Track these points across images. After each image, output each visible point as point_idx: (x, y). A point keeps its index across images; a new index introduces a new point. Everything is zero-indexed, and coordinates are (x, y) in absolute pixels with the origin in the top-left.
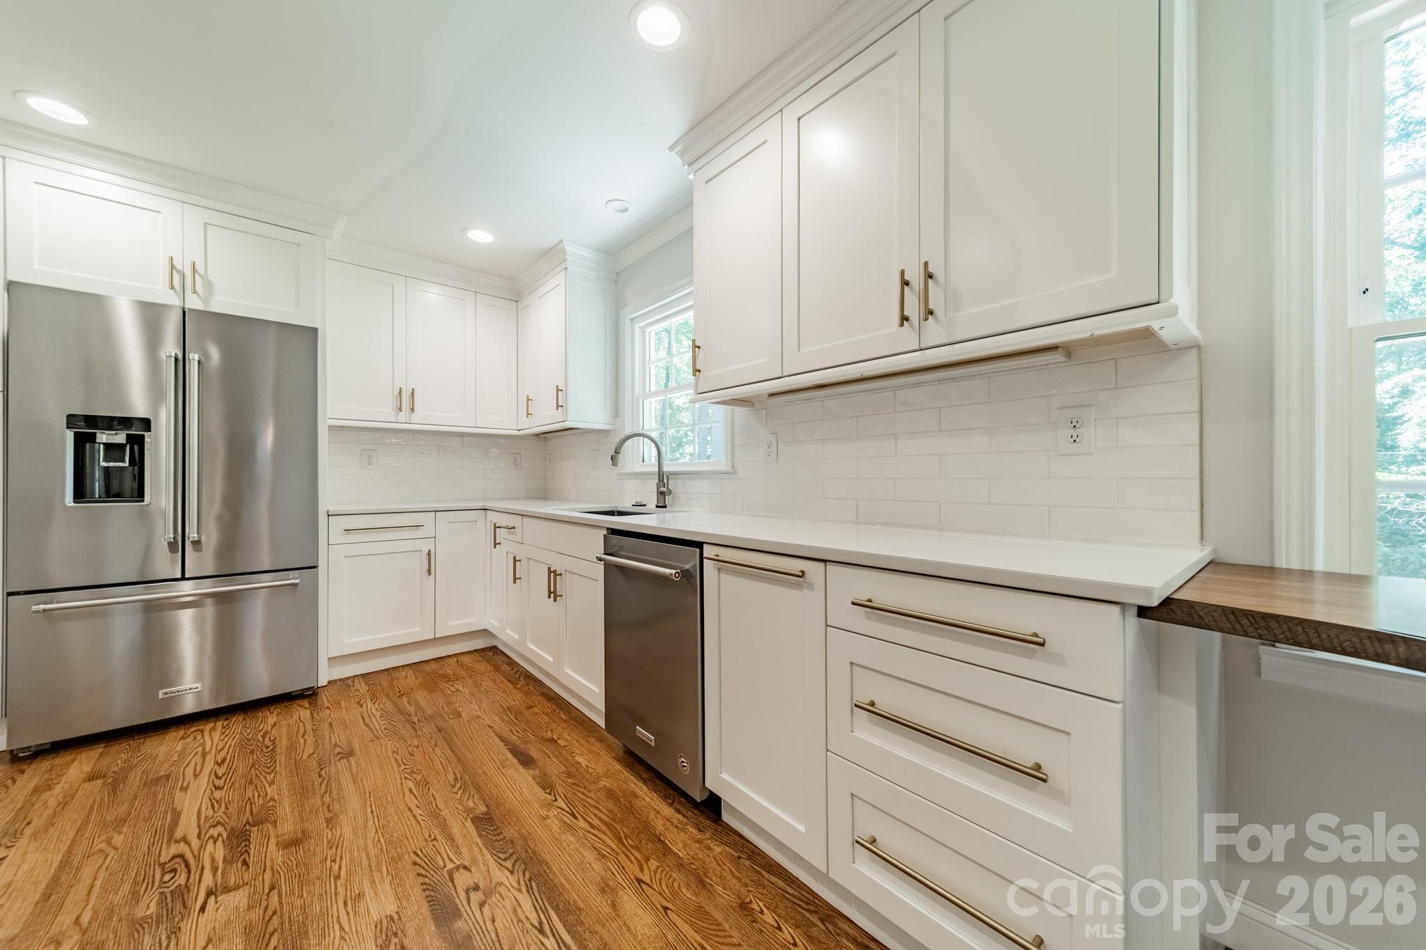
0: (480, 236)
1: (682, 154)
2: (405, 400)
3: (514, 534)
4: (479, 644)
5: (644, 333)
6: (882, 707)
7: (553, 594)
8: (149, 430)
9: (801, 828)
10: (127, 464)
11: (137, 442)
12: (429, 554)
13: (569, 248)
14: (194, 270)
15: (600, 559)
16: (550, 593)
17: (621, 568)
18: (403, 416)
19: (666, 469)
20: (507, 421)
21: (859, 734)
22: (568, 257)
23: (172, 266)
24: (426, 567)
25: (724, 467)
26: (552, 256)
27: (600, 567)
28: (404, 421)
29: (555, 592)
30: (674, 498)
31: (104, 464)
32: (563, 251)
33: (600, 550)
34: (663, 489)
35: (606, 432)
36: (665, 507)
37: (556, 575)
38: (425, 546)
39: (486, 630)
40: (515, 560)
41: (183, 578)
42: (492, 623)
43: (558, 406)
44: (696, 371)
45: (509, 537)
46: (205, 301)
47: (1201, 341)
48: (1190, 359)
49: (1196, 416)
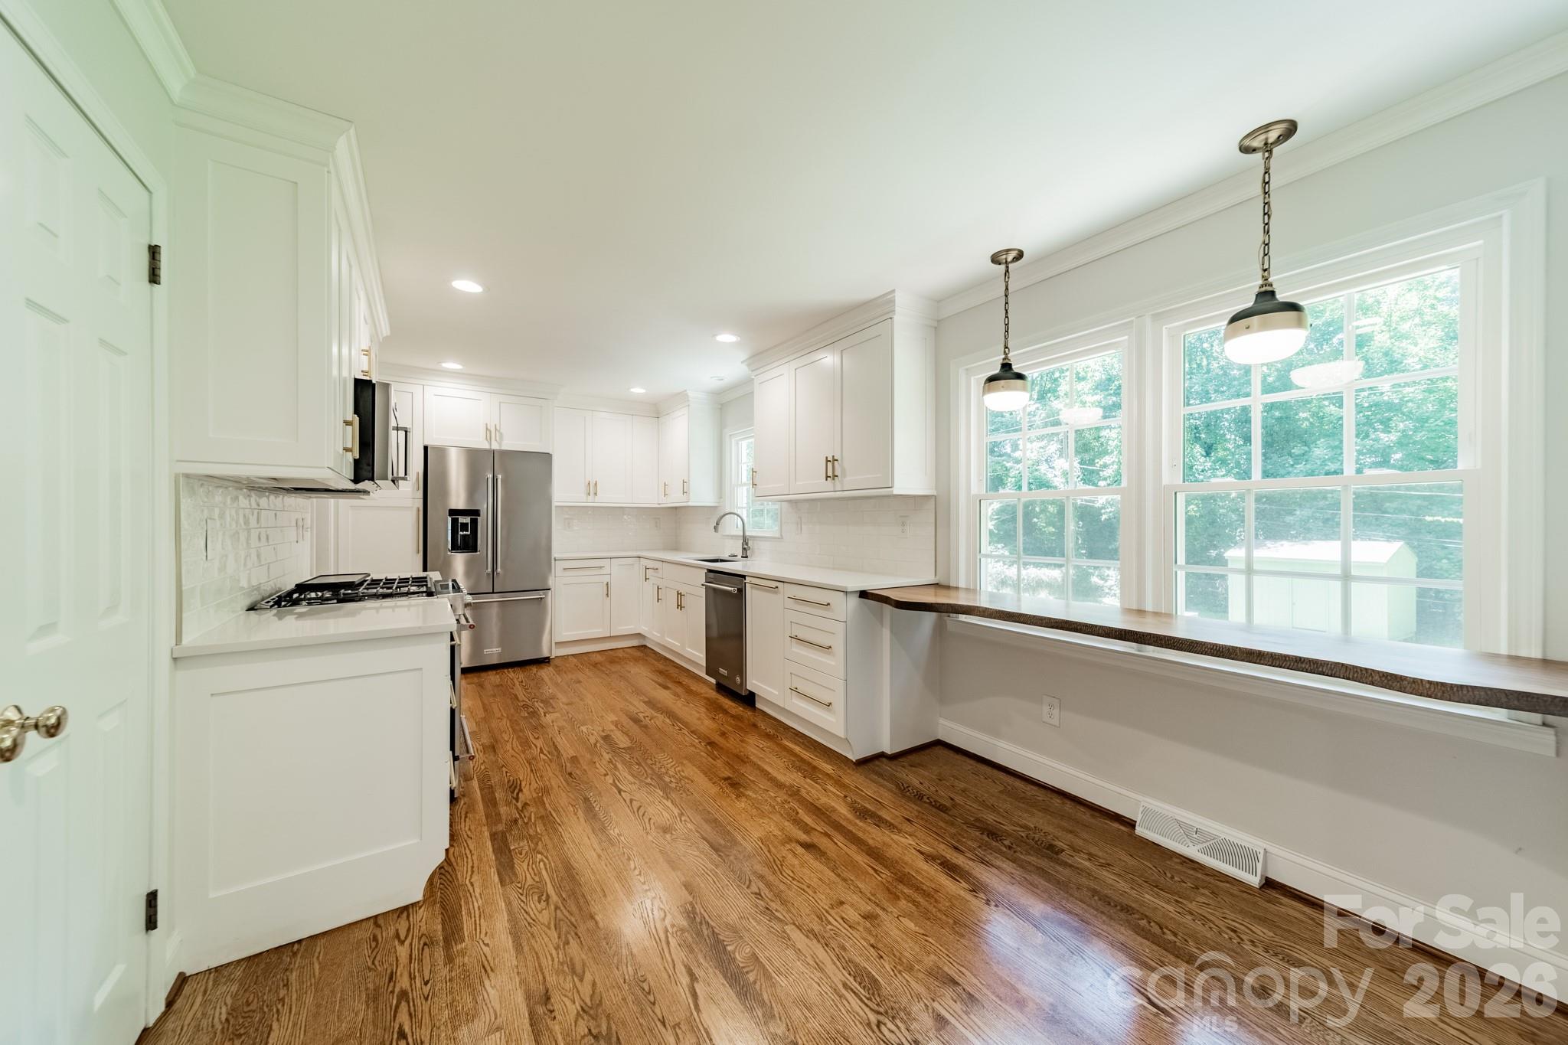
0: (638, 390)
1: (749, 365)
2: (592, 488)
3: (657, 572)
4: (635, 643)
5: (738, 444)
6: (800, 636)
7: (680, 606)
8: (479, 516)
9: (777, 693)
10: (469, 533)
11: (474, 522)
12: (607, 584)
13: (691, 394)
14: (496, 429)
15: (703, 585)
16: (678, 605)
17: (715, 589)
18: (590, 498)
19: (747, 534)
20: (651, 498)
21: (794, 649)
22: (690, 399)
23: (487, 429)
24: (605, 593)
25: (777, 535)
26: (681, 397)
27: (703, 590)
28: (591, 502)
29: (681, 605)
30: (753, 551)
31: (461, 533)
32: (687, 395)
33: (703, 581)
34: (746, 546)
35: (716, 507)
36: (747, 557)
37: (681, 595)
38: (606, 579)
39: (639, 634)
40: (658, 588)
41: (493, 593)
42: (643, 629)
43: (684, 493)
44: (754, 485)
45: (656, 574)
46: (500, 444)
47: (935, 494)
48: (933, 500)
49: (934, 525)
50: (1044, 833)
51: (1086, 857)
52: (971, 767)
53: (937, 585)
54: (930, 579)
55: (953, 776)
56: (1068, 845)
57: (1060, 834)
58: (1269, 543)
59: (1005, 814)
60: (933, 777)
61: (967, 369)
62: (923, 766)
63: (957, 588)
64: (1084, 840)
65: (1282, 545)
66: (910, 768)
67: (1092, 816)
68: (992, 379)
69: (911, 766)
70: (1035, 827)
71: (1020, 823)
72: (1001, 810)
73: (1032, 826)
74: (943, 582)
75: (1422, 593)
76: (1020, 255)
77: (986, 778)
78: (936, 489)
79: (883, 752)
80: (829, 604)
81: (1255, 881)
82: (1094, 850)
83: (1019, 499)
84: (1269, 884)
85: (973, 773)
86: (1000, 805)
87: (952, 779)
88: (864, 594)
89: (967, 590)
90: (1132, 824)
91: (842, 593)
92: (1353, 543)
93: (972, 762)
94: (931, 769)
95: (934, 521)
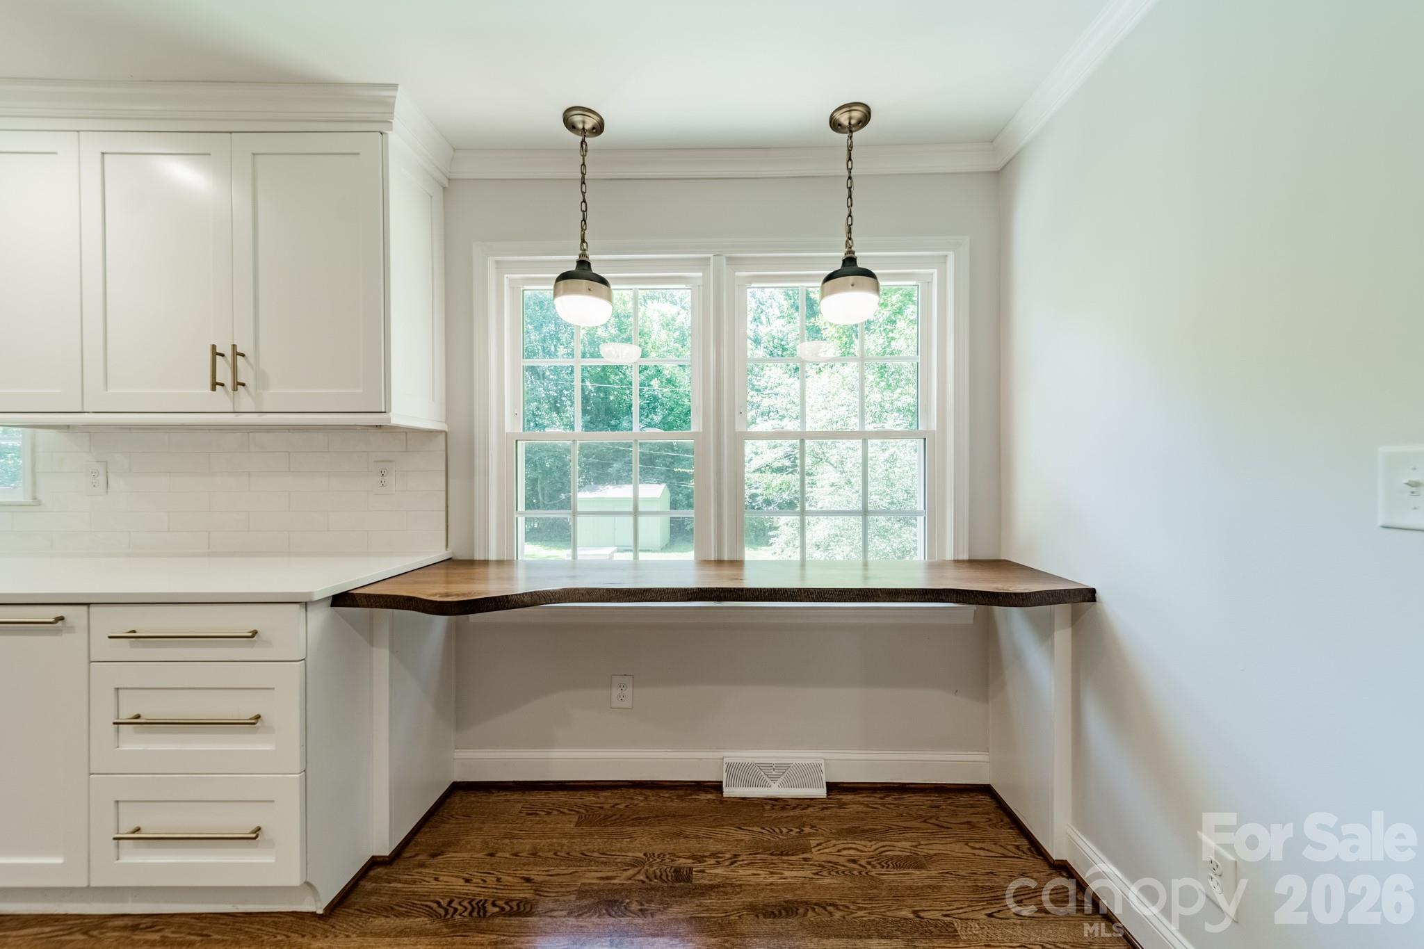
47: (446, 430)
48: (442, 439)
49: (444, 473)
50: (659, 855)
51: (712, 861)
52: (520, 805)
53: (450, 562)
54: (439, 554)
55: (506, 836)
56: (688, 858)
57: (672, 847)
58: (600, 487)
59: (603, 858)
60: (480, 855)
61: (497, 262)
62: (449, 844)
63: (486, 563)
64: (696, 837)
65: (608, 488)
66: (434, 861)
67: (680, 797)
68: (565, 276)
69: (434, 856)
70: (645, 855)
71: (628, 860)
72: (596, 854)
73: (641, 855)
74: (462, 555)
75: (672, 520)
76: (599, 129)
77: (549, 813)
78: (446, 422)
79: (373, 857)
80: (255, 633)
81: (821, 792)
82: (713, 846)
83: (574, 441)
84: (832, 787)
85: (528, 814)
86: (590, 847)
87: (507, 841)
88: (341, 600)
89: (500, 562)
90: (717, 787)
91: (297, 606)
92: (640, 486)
93: (516, 796)
94: (468, 843)
95: (443, 468)
